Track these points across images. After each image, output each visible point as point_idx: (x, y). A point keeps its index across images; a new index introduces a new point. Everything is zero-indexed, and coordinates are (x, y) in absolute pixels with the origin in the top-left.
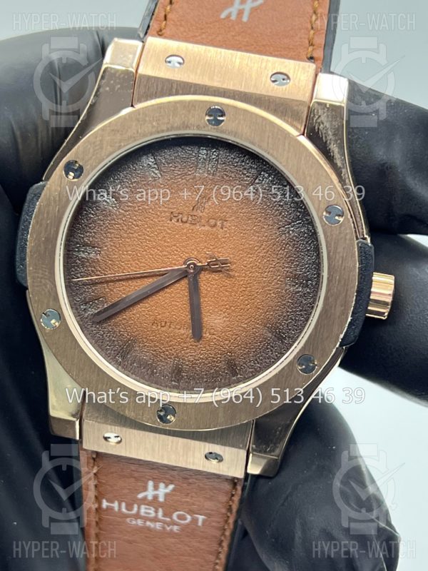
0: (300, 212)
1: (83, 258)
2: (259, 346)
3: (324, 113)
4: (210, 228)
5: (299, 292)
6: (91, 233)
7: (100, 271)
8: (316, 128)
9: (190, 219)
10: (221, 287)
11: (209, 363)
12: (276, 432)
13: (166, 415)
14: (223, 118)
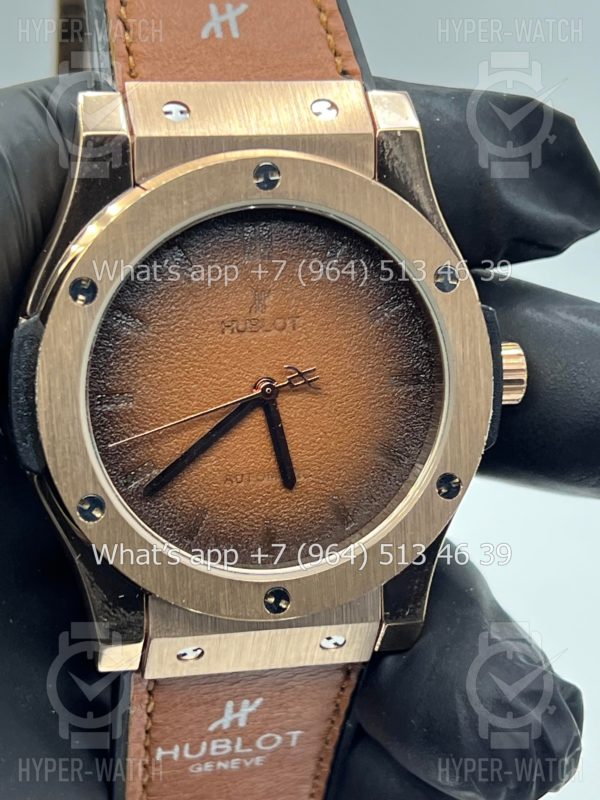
0: (392, 285)
1: (109, 412)
2: (372, 477)
3: (396, 144)
4: (277, 332)
5: (411, 392)
6: (114, 374)
7: (137, 425)
8: (390, 166)
9: (248, 325)
10: (308, 410)
11: (311, 516)
12: (413, 586)
13: (277, 602)
14: (276, 177)
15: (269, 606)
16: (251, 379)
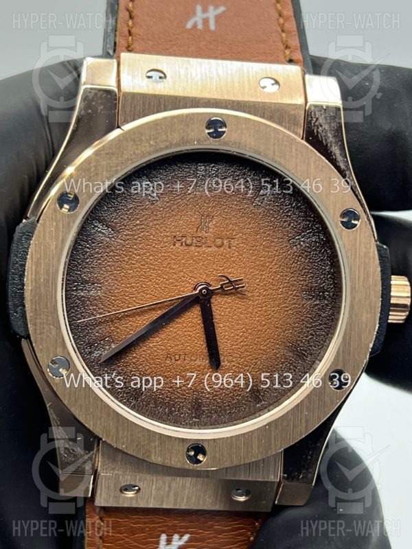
0: (309, 221)
1: (83, 297)
2: (281, 368)
3: (321, 115)
4: (217, 249)
5: (317, 305)
6: (88, 268)
7: (102, 309)
8: (315, 131)
9: (194, 241)
10: (235, 310)
11: (231, 393)
12: (307, 456)
13: (196, 455)
14: (224, 129)
15: (189, 457)
16: (193, 282)
